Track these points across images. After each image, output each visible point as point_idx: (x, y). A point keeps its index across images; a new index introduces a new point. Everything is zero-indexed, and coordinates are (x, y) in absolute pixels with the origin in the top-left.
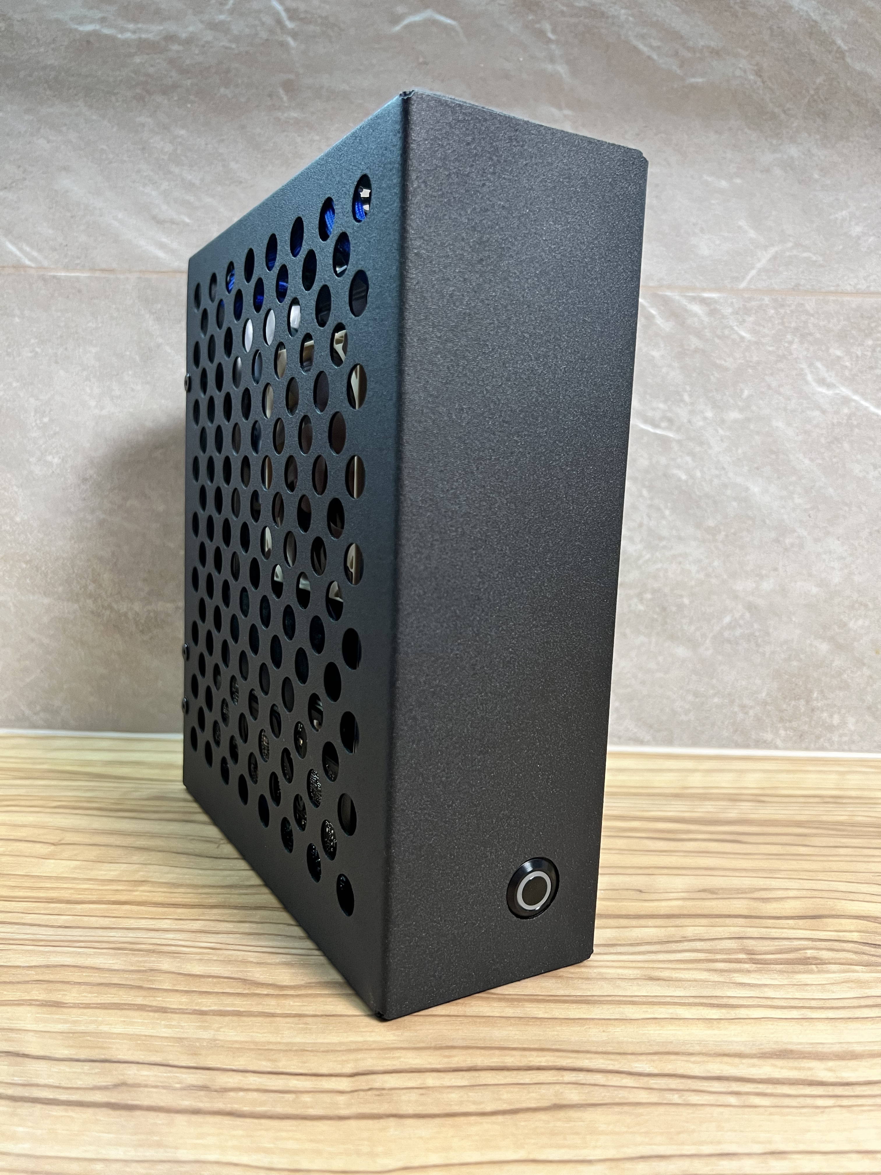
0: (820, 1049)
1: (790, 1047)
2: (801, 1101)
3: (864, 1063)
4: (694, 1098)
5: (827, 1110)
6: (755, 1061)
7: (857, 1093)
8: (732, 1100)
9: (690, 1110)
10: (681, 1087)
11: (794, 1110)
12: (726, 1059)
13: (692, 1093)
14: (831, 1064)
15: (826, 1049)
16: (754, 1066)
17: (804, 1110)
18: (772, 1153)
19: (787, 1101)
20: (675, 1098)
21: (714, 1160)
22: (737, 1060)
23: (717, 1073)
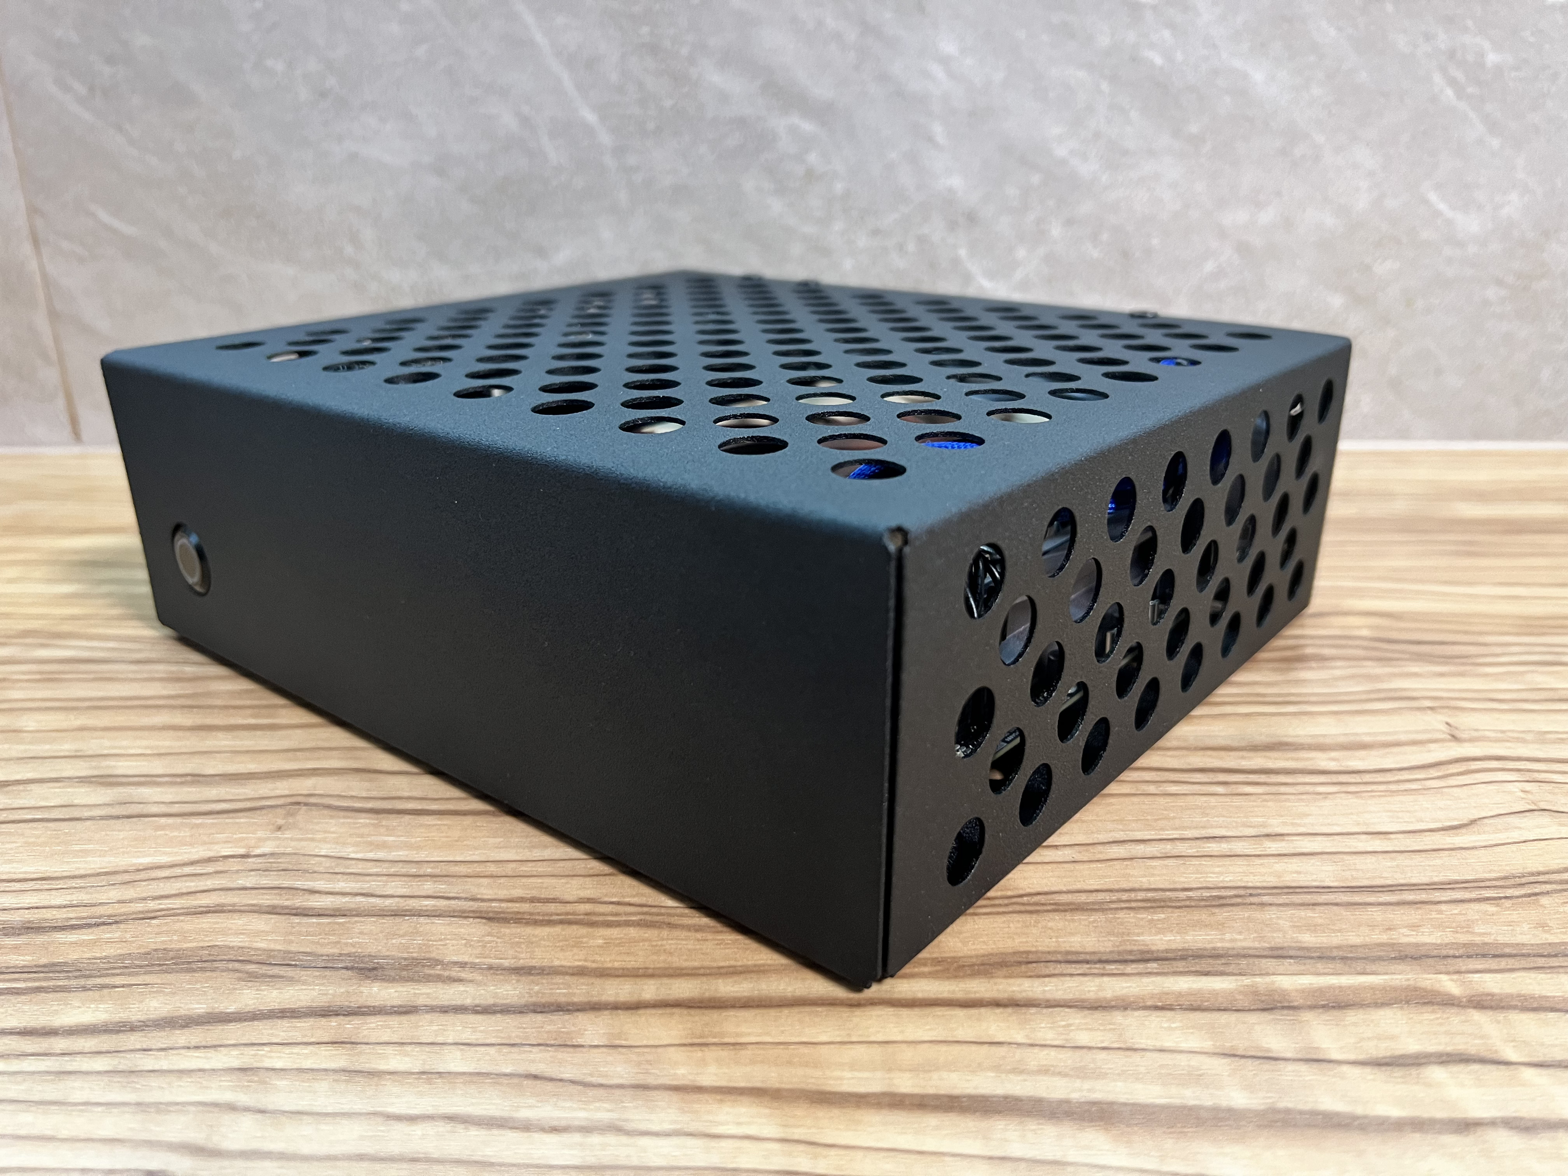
0: (1321, 740)
1: (1285, 739)
2: (1301, 789)
3: (1374, 753)
4: (1173, 789)
5: (1330, 796)
6: (1244, 754)
7: (1364, 780)
8: (1220, 789)
9: (1169, 799)
10: (1158, 779)
11: (1292, 797)
12: (1209, 753)
13: (1172, 784)
14: (1333, 754)
15: (1328, 741)
16: (1243, 758)
17: (1304, 797)
18: (1268, 835)
19: (1283, 789)
20: (1152, 789)
21: (1198, 842)
22: (1222, 753)
23: (1201, 765)
